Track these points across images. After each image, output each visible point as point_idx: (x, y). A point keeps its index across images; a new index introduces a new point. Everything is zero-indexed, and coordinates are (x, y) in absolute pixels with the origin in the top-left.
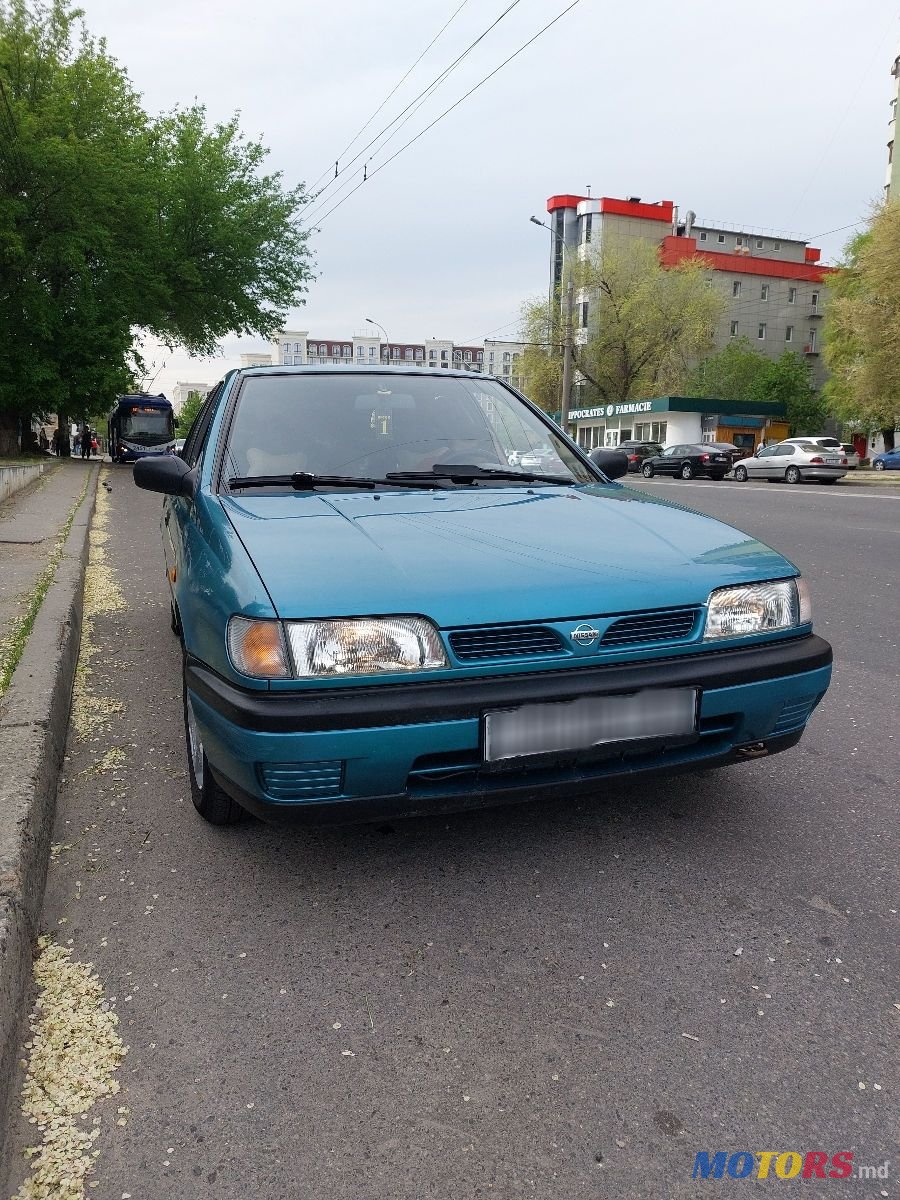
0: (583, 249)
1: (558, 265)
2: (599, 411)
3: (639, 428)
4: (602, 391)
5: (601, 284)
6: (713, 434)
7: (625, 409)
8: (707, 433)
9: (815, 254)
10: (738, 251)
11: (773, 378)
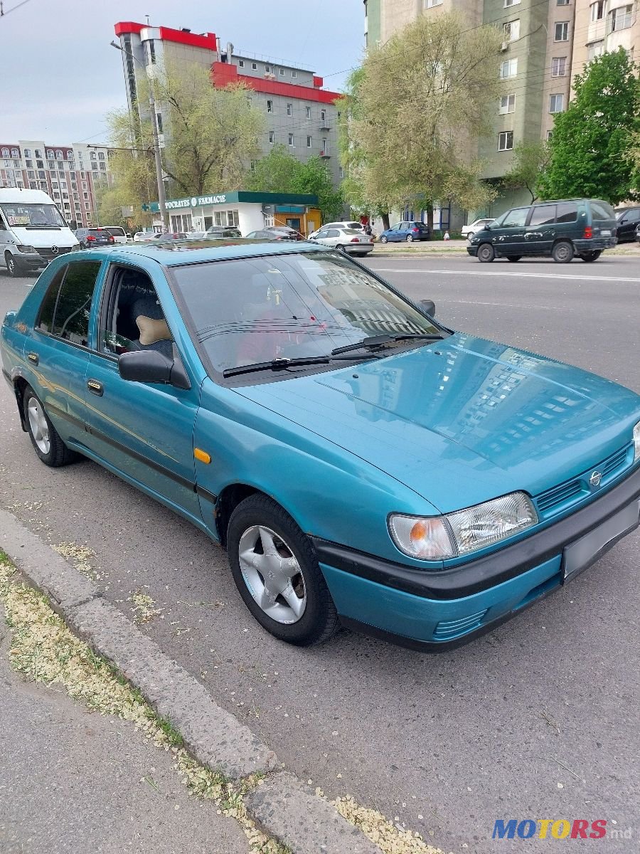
0: (150, 69)
1: (132, 82)
2: (186, 202)
3: (218, 214)
4: (183, 185)
5: (171, 100)
6: (271, 219)
7: (205, 200)
8: (268, 219)
9: (319, 81)
10: (268, 77)
11: (307, 175)
